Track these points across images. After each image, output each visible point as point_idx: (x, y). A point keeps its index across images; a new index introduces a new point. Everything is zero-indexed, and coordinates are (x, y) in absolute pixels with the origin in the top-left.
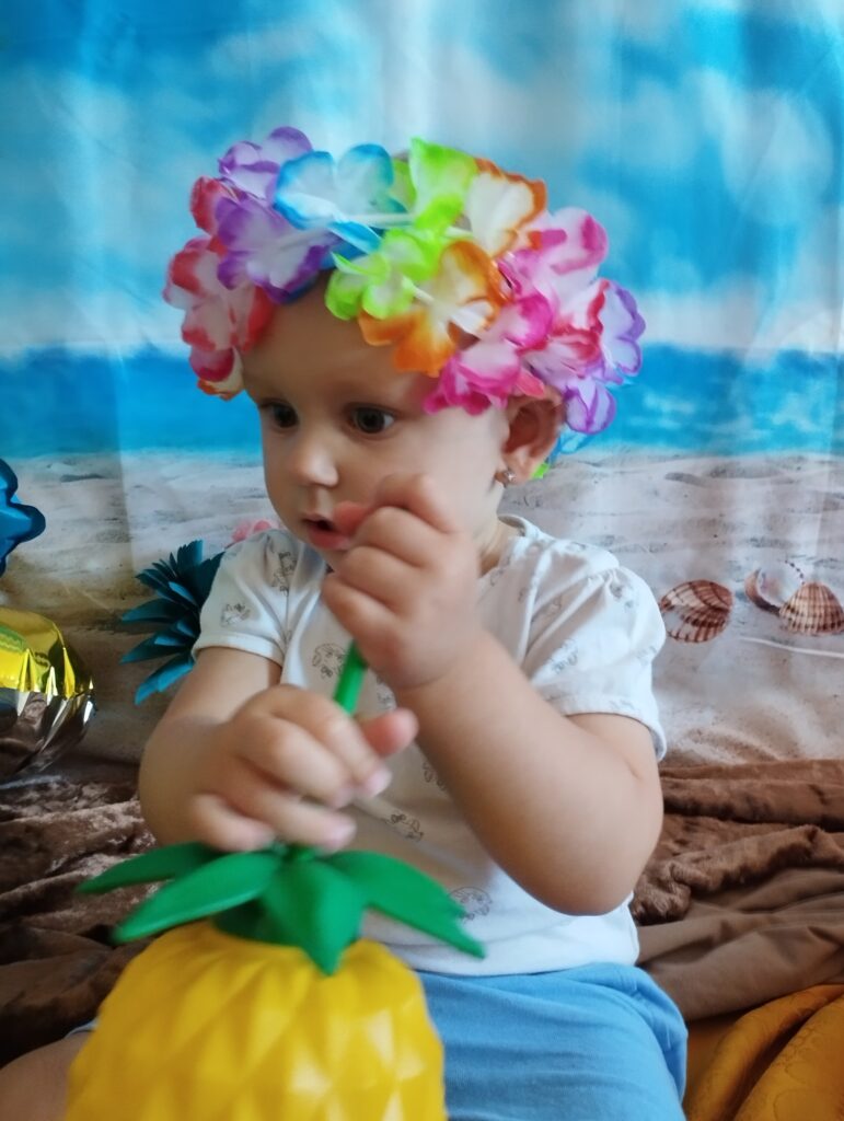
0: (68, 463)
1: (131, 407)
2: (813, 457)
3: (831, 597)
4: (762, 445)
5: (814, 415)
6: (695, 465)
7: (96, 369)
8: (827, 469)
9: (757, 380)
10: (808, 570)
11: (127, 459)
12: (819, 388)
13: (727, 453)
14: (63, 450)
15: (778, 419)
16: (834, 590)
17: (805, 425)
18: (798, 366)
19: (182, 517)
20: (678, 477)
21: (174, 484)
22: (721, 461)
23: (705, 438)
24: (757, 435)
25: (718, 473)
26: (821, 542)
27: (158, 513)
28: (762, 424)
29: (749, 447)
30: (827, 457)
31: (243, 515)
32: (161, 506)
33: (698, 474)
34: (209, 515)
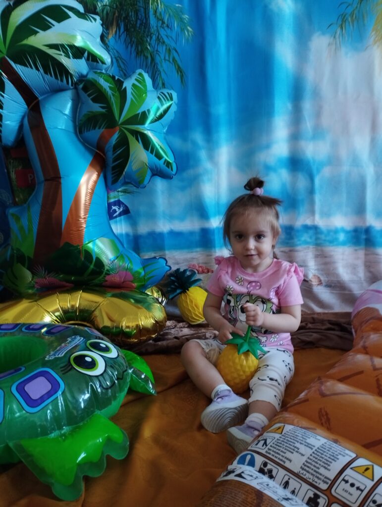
0: (155, 253)
1: (168, 242)
2: (311, 247)
3: (319, 278)
4: (300, 244)
5: (311, 238)
6: (286, 249)
7: (161, 235)
8: (314, 249)
9: (298, 231)
10: (313, 271)
11: (167, 252)
12: (311, 232)
13: (293, 247)
14: (154, 251)
15: (303, 239)
16: (319, 276)
17: (309, 240)
18: (307, 228)
19: (178, 264)
20: (282, 252)
21: (176, 257)
22: (291, 248)
23: (287, 243)
24: (298, 243)
25: (291, 251)
26: (315, 265)
27: (173, 263)
28: (299, 240)
29: (297, 245)
30: (314, 247)
31: (191, 263)
32: (173, 261)
33: (287, 251)
34: (183, 263)
